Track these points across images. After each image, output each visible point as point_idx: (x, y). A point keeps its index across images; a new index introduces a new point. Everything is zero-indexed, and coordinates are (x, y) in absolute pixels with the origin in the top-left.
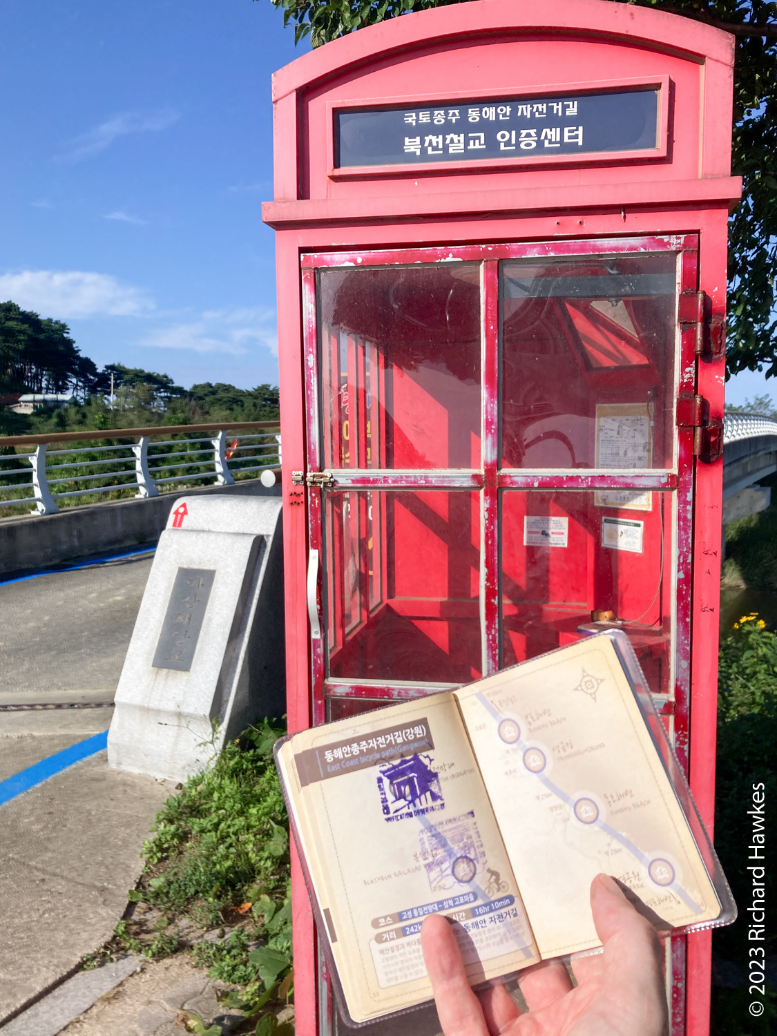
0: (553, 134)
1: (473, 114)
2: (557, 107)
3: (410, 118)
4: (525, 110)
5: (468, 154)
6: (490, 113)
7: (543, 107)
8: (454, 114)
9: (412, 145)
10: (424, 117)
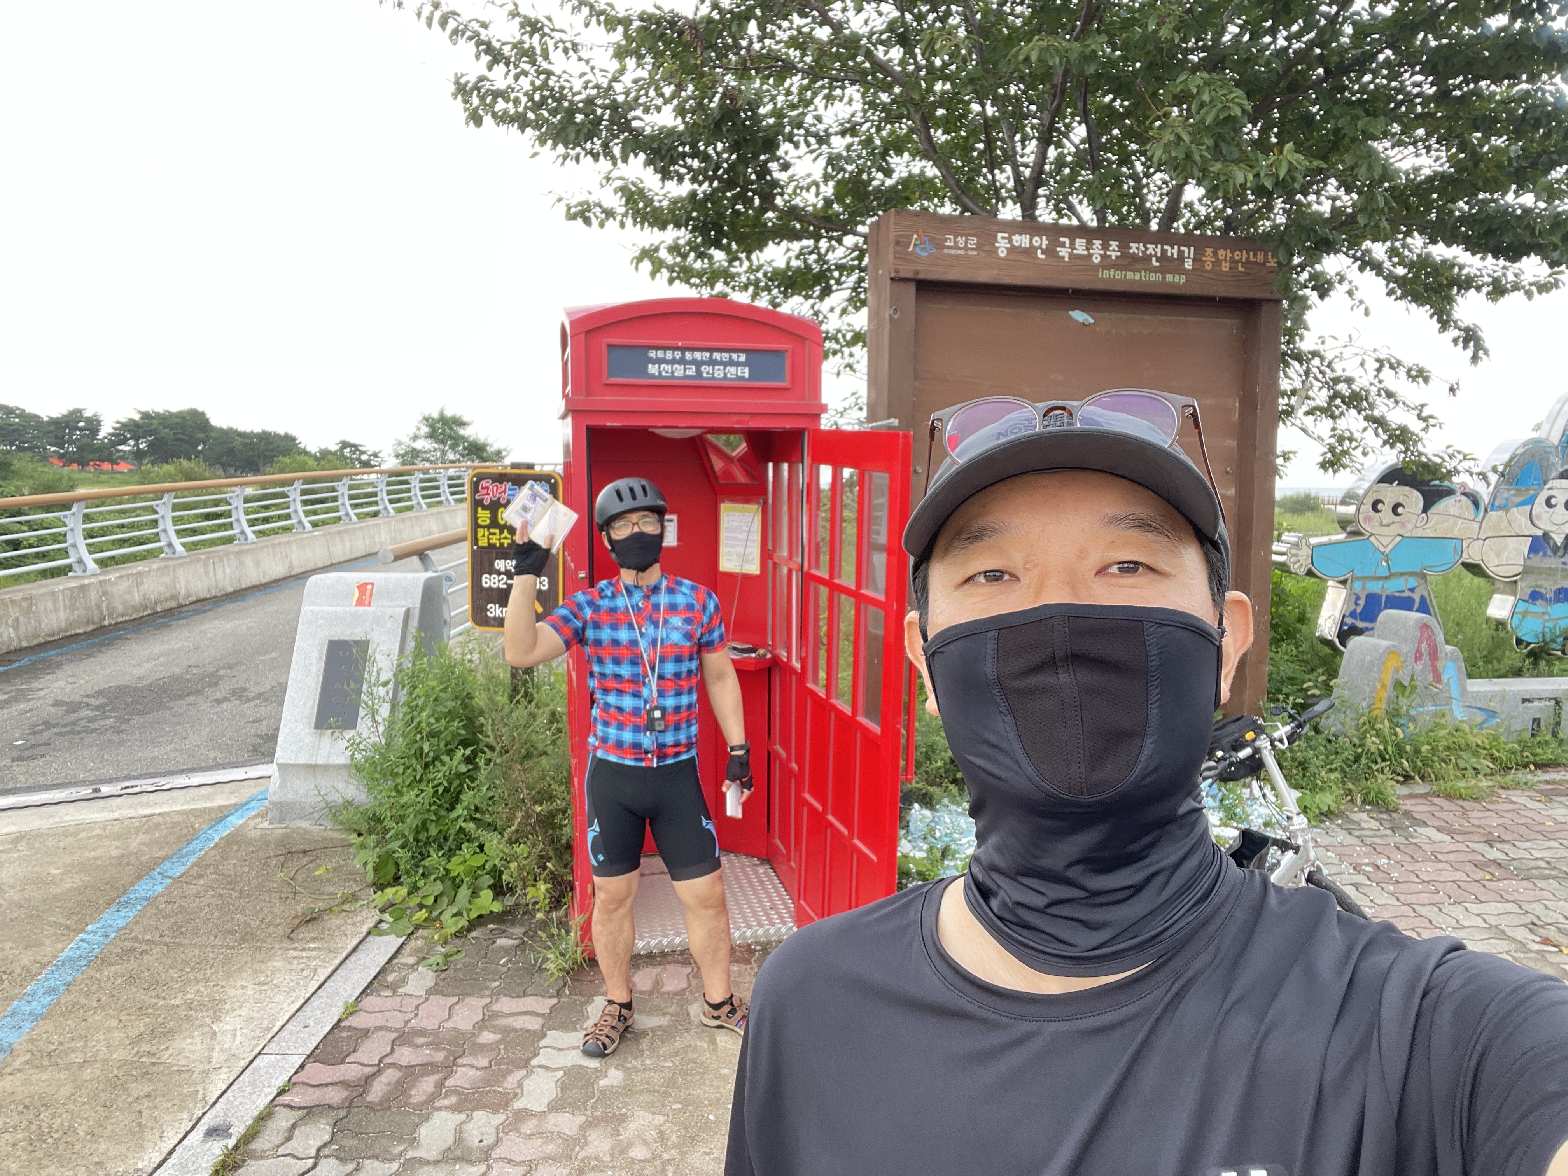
0: (732, 371)
1: (688, 355)
2: (734, 356)
3: (652, 354)
4: (717, 356)
5: (686, 377)
6: (698, 355)
7: (727, 355)
8: (678, 354)
9: (653, 369)
10: (660, 354)
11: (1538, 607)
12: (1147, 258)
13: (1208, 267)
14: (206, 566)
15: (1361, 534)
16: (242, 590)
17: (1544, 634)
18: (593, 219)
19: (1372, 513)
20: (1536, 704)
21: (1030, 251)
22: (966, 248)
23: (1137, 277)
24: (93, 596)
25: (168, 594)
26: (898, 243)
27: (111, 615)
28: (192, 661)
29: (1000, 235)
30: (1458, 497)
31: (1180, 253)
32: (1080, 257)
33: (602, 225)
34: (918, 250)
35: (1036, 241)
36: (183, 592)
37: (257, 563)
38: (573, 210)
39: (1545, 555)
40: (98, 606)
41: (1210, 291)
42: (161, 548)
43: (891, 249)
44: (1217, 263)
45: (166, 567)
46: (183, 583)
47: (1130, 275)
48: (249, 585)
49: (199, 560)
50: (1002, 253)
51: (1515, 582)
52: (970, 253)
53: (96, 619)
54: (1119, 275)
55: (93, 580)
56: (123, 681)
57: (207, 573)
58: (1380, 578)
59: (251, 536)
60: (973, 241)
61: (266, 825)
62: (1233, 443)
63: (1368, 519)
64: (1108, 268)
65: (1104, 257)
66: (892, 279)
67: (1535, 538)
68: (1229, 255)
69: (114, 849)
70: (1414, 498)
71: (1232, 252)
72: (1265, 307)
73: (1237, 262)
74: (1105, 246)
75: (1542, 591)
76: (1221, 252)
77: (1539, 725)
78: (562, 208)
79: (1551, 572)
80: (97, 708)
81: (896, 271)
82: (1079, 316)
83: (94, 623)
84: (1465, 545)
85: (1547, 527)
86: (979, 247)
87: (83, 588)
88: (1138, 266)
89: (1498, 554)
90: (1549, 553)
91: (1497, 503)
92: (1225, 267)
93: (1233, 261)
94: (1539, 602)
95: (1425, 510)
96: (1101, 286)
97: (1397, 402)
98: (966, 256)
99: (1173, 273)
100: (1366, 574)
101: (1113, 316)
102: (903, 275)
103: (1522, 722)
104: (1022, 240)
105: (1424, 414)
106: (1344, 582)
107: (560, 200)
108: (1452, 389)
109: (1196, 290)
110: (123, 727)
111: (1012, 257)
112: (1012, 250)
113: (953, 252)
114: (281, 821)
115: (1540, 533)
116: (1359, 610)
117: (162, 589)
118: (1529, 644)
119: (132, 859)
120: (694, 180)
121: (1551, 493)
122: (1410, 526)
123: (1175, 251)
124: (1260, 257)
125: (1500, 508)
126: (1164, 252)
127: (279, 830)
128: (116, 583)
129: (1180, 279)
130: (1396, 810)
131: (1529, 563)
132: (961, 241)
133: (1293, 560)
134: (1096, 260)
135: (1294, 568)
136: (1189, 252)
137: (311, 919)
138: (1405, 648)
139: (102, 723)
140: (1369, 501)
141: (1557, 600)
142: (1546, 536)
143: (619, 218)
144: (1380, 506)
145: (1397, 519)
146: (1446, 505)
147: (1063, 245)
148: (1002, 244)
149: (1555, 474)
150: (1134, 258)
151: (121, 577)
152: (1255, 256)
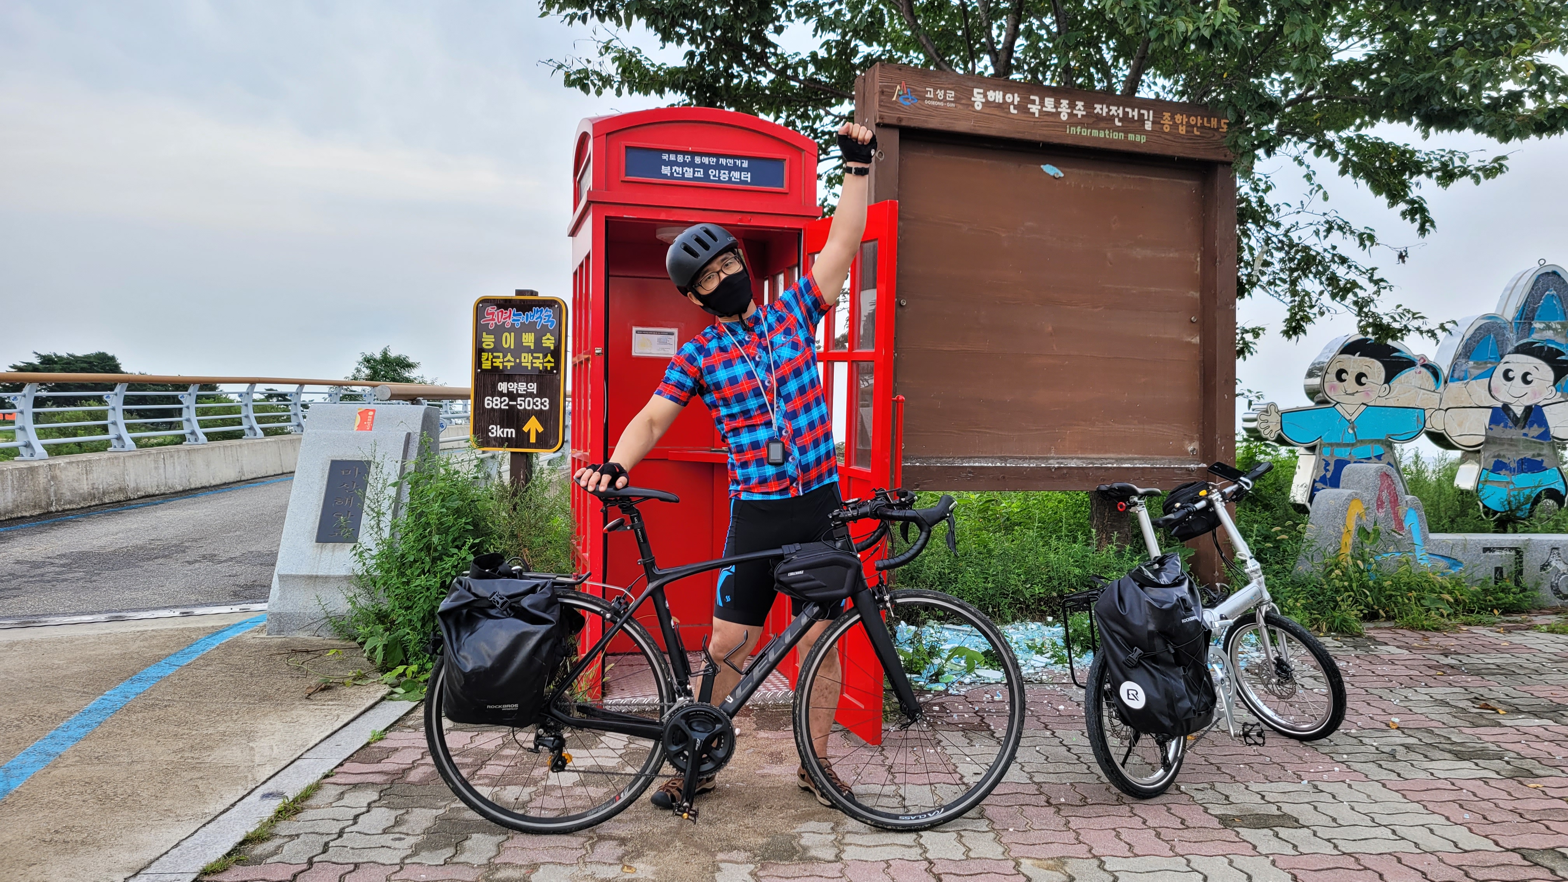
0: (736, 175)
1: (697, 160)
2: (738, 162)
3: (665, 157)
4: (723, 161)
5: (695, 179)
6: (706, 160)
7: (732, 161)
8: (688, 158)
9: (666, 170)
10: (672, 157)
11: (1504, 476)
12: (1110, 119)
13: (1167, 129)
14: (156, 461)
15: (1328, 403)
16: (192, 490)
17: (1509, 503)
18: (591, 87)
19: (1337, 382)
20: (1497, 553)
21: (1003, 106)
22: (944, 100)
23: (1102, 135)
24: (42, 479)
25: (117, 486)
26: (882, 92)
27: (58, 500)
28: (154, 536)
29: (976, 91)
30: (1418, 368)
31: (1141, 116)
32: (1048, 114)
33: (599, 93)
34: (901, 99)
35: (1009, 98)
36: (132, 485)
37: (208, 465)
38: (573, 77)
39: (1506, 426)
40: (46, 490)
41: (1169, 152)
42: (108, 441)
43: (877, 98)
44: (1175, 126)
45: (116, 458)
46: (132, 477)
47: (1095, 133)
48: (198, 485)
49: (149, 454)
50: (978, 107)
51: (1479, 452)
52: (949, 105)
53: (43, 504)
54: (1085, 132)
55: (42, 463)
56: (86, 548)
57: (156, 468)
58: (1348, 445)
59: (202, 438)
60: (951, 95)
61: (264, 635)
62: (1197, 295)
63: (1333, 387)
64: (1075, 125)
65: (1071, 115)
66: (878, 125)
67: (1494, 409)
68: (1185, 120)
69: (115, 650)
70: (1375, 369)
71: (1188, 117)
72: (1220, 169)
73: (1193, 126)
74: (1072, 106)
75: (1506, 461)
76: (1178, 117)
77: (1501, 573)
78: (561, 75)
79: (1512, 443)
80: (63, 566)
81: (881, 117)
82: (1050, 169)
83: (40, 507)
84: (1427, 416)
85: (1508, 400)
86: (957, 100)
87: (32, 470)
88: (1102, 125)
89: (1460, 425)
90: (1510, 424)
91: (1456, 375)
92: (1182, 130)
93: (1188, 125)
94: (1503, 472)
95: (1388, 380)
96: (1069, 141)
97: (1350, 267)
98: (945, 108)
99: (1135, 133)
100: (1333, 441)
101: (1082, 172)
102: (887, 121)
103: (1485, 569)
104: (996, 96)
105: (1375, 278)
106: (1312, 449)
107: (560, 67)
108: (1402, 257)
109: (1156, 150)
110: (94, 578)
111: (987, 111)
112: (987, 104)
113: (933, 103)
114: (280, 632)
115: (1500, 405)
116: (1329, 475)
117: (111, 480)
118: (1495, 513)
119: (135, 656)
120: (692, 41)
121: (1508, 366)
122: (1374, 396)
123: (1136, 113)
124: (1214, 122)
125: (1459, 379)
126: (1126, 114)
127: (277, 640)
128: (65, 469)
129: (1142, 139)
130: (1360, 635)
131: (1490, 433)
132: (940, 94)
133: (1263, 425)
134: (1064, 117)
135: (1265, 434)
136: (1149, 115)
137: (326, 688)
138: (1367, 496)
139: (71, 575)
140: (1333, 371)
141: (1521, 471)
142: (1506, 407)
143: (616, 86)
144: (1344, 376)
145: (1360, 388)
146: (1407, 377)
147: (1033, 102)
148: (978, 98)
149: (1510, 348)
150: (1099, 117)
151: (71, 463)
152: (1209, 121)
